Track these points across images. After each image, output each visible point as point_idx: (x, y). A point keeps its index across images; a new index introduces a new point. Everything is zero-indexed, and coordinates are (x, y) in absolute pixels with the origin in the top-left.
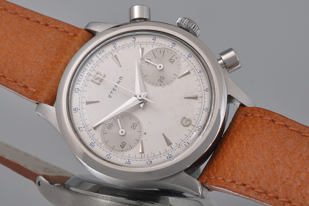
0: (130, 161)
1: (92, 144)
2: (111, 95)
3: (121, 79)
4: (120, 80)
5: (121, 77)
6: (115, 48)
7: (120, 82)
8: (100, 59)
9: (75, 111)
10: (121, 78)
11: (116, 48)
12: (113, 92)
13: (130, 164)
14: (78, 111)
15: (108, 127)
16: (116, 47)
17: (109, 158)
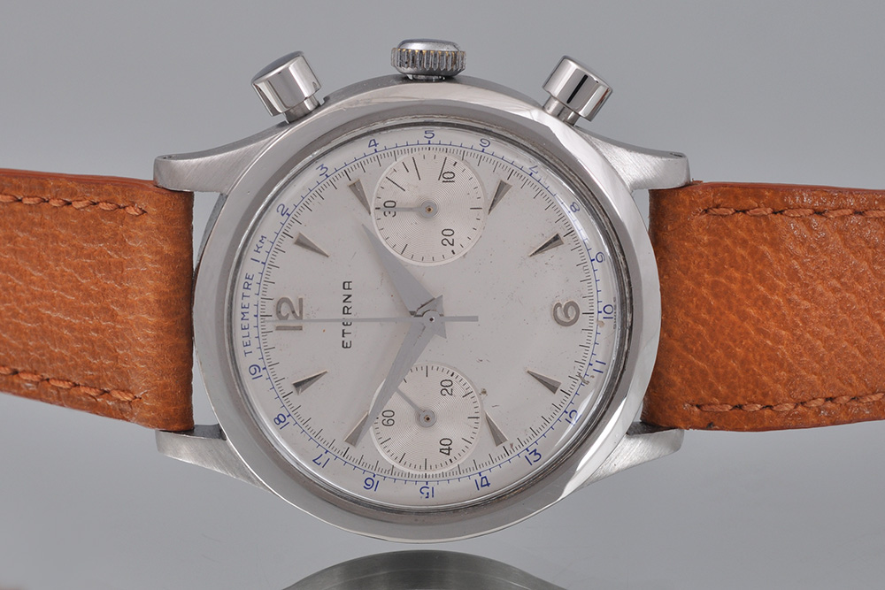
0: (483, 475)
1: (369, 482)
2: (347, 339)
3: (346, 287)
4: (348, 292)
5: (344, 283)
6: (286, 216)
7: (349, 296)
8: (264, 264)
9: (282, 424)
10: (347, 284)
11: (289, 215)
12: (347, 329)
13: (488, 484)
14: (288, 419)
15: (385, 422)
16: (289, 212)
17: (430, 494)
